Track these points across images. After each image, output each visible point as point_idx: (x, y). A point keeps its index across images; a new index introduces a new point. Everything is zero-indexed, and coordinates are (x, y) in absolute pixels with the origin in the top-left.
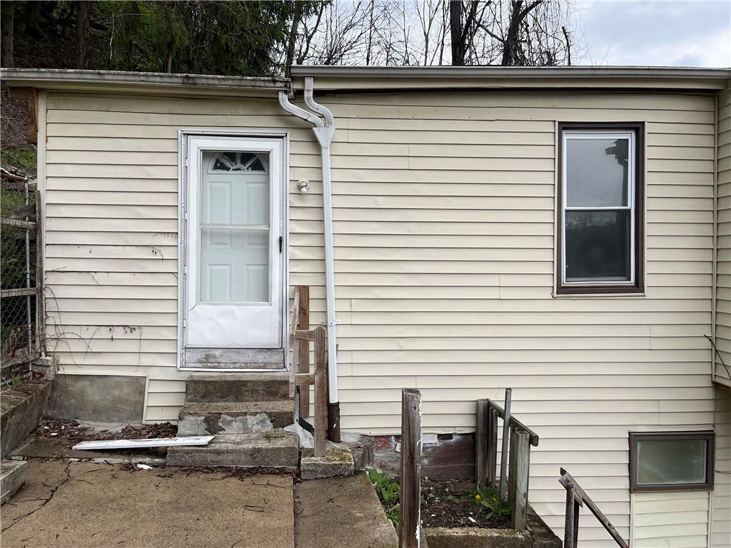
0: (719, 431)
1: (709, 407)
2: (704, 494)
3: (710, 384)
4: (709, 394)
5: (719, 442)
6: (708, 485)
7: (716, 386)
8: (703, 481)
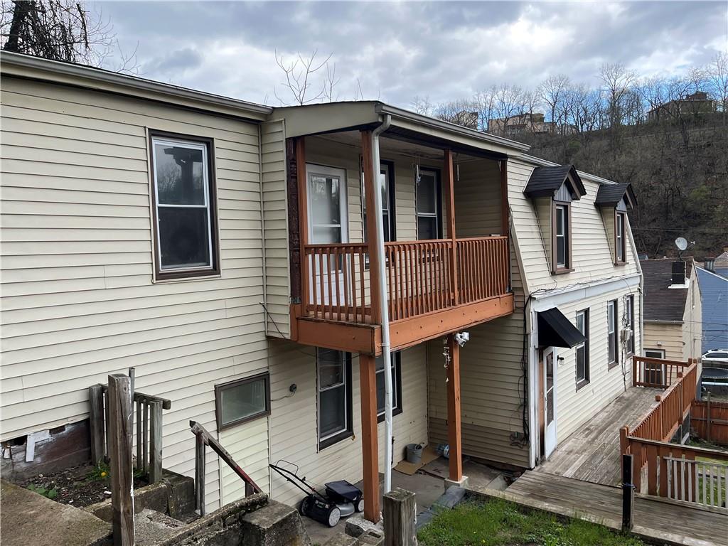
0: (271, 371)
1: (264, 355)
2: (265, 419)
3: (264, 338)
4: (263, 345)
5: (272, 379)
6: (268, 412)
7: (269, 338)
8: (264, 409)
